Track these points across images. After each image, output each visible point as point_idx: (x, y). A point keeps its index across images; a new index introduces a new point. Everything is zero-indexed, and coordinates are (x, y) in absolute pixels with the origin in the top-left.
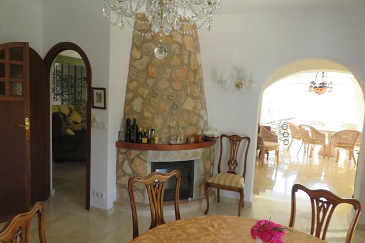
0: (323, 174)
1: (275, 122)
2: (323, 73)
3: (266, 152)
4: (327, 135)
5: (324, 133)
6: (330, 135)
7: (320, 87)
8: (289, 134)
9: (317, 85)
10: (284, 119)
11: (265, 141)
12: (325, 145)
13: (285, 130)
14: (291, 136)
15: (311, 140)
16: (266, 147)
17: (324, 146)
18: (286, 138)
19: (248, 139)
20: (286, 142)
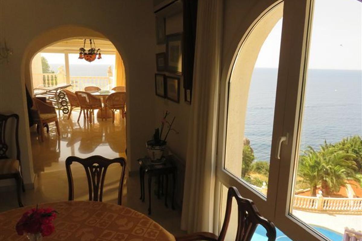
0: (104, 134)
1: (52, 92)
2: (90, 40)
3: (45, 125)
4: (102, 99)
5: (99, 97)
6: (104, 98)
7: (89, 54)
8: (67, 103)
9: (87, 52)
10: (59, 88)
11: (42, 113)
12: (102, 108)
13: (62, 98)
14: (70, 104)
15: (89, 105)
16: (43, 120)
17: (101, 110)
18: (66, 107)
19: (16, 116)
20: (66, 111)
